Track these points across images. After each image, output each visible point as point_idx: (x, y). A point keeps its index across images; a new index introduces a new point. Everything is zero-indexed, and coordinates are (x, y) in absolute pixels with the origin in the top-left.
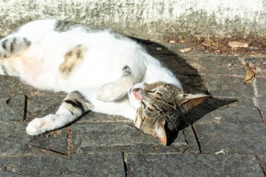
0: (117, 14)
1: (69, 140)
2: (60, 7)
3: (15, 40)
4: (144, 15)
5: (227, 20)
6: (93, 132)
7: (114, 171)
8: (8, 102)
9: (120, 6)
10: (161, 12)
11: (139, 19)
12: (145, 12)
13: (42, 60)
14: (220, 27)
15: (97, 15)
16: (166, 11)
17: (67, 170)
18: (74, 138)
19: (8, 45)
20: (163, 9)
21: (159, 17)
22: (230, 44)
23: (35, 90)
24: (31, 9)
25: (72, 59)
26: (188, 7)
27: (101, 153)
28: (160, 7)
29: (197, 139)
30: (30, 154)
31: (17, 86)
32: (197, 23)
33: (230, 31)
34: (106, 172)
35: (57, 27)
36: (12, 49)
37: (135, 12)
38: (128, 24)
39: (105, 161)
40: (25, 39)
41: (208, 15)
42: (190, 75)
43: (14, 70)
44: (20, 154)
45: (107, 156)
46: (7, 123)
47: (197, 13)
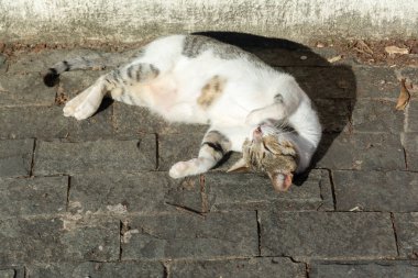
0: (255, 17)
1: (203, 194)
2: (189, 11)
3: (140, 67)
4: (287, 17)
5: (384, 21)
6: (227, 185)
7: (247, 233)
8: (138, 144)
9: (259, 8)
10: (307, 14)
11: (280, 21)
12: (287, 14)
13: (176, 91)
14: (376, 28)
15: (233, 18)
16: (313, 13)
17: (202, 232)
18: (208, 192)
19: (134, 73)
20: (308, 10)
21: (304, 19)
22: (388, 50)
23: (166, 125)
24: (156, 13)
25: (211, 92)
26: (338, 8)
27: (235, 212)
28: (305, 9)
29: (333, 191)
30: (165, 213)
31: (146, 120)
32: (349, 24)
33: (389, 33)
34: (239, 235)
35: (185, 49)
36: (138, 78)
37: (276, 14)
38: (268, 26)
39: (239, 221)
40: (151, 66)
41: (362, 16)
42: (335, 100)
43: (143, 101)
44: (156, 212)
45: (241, 215)
46: (139, 174)
47: (349, 14)
